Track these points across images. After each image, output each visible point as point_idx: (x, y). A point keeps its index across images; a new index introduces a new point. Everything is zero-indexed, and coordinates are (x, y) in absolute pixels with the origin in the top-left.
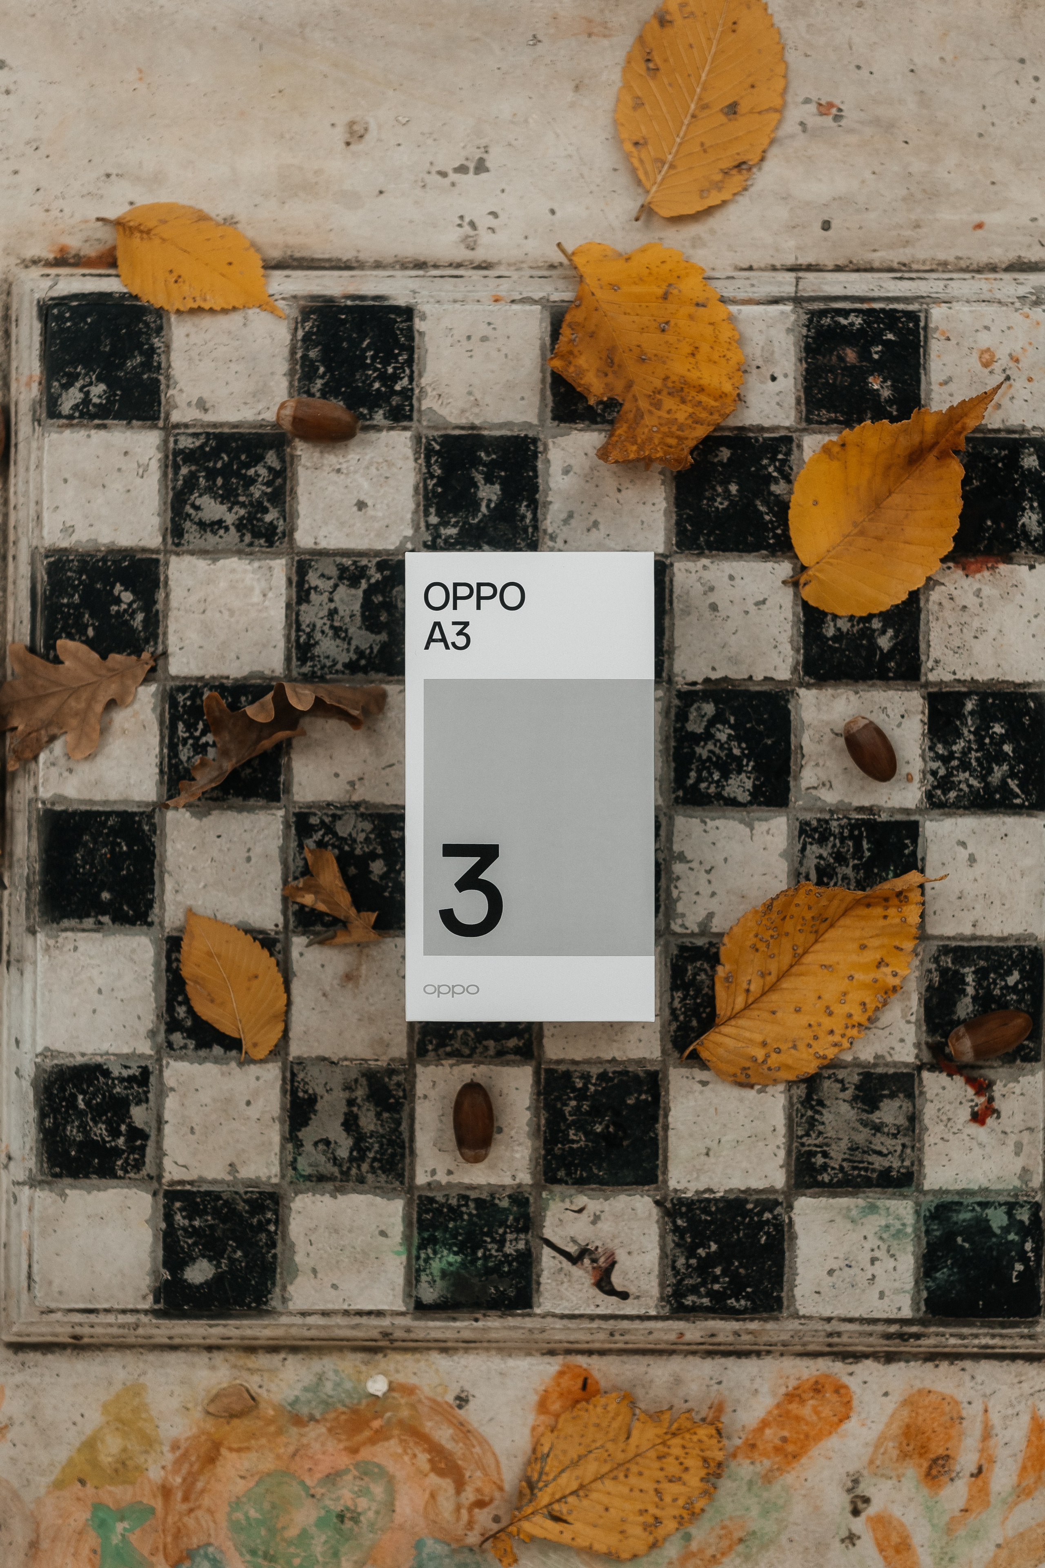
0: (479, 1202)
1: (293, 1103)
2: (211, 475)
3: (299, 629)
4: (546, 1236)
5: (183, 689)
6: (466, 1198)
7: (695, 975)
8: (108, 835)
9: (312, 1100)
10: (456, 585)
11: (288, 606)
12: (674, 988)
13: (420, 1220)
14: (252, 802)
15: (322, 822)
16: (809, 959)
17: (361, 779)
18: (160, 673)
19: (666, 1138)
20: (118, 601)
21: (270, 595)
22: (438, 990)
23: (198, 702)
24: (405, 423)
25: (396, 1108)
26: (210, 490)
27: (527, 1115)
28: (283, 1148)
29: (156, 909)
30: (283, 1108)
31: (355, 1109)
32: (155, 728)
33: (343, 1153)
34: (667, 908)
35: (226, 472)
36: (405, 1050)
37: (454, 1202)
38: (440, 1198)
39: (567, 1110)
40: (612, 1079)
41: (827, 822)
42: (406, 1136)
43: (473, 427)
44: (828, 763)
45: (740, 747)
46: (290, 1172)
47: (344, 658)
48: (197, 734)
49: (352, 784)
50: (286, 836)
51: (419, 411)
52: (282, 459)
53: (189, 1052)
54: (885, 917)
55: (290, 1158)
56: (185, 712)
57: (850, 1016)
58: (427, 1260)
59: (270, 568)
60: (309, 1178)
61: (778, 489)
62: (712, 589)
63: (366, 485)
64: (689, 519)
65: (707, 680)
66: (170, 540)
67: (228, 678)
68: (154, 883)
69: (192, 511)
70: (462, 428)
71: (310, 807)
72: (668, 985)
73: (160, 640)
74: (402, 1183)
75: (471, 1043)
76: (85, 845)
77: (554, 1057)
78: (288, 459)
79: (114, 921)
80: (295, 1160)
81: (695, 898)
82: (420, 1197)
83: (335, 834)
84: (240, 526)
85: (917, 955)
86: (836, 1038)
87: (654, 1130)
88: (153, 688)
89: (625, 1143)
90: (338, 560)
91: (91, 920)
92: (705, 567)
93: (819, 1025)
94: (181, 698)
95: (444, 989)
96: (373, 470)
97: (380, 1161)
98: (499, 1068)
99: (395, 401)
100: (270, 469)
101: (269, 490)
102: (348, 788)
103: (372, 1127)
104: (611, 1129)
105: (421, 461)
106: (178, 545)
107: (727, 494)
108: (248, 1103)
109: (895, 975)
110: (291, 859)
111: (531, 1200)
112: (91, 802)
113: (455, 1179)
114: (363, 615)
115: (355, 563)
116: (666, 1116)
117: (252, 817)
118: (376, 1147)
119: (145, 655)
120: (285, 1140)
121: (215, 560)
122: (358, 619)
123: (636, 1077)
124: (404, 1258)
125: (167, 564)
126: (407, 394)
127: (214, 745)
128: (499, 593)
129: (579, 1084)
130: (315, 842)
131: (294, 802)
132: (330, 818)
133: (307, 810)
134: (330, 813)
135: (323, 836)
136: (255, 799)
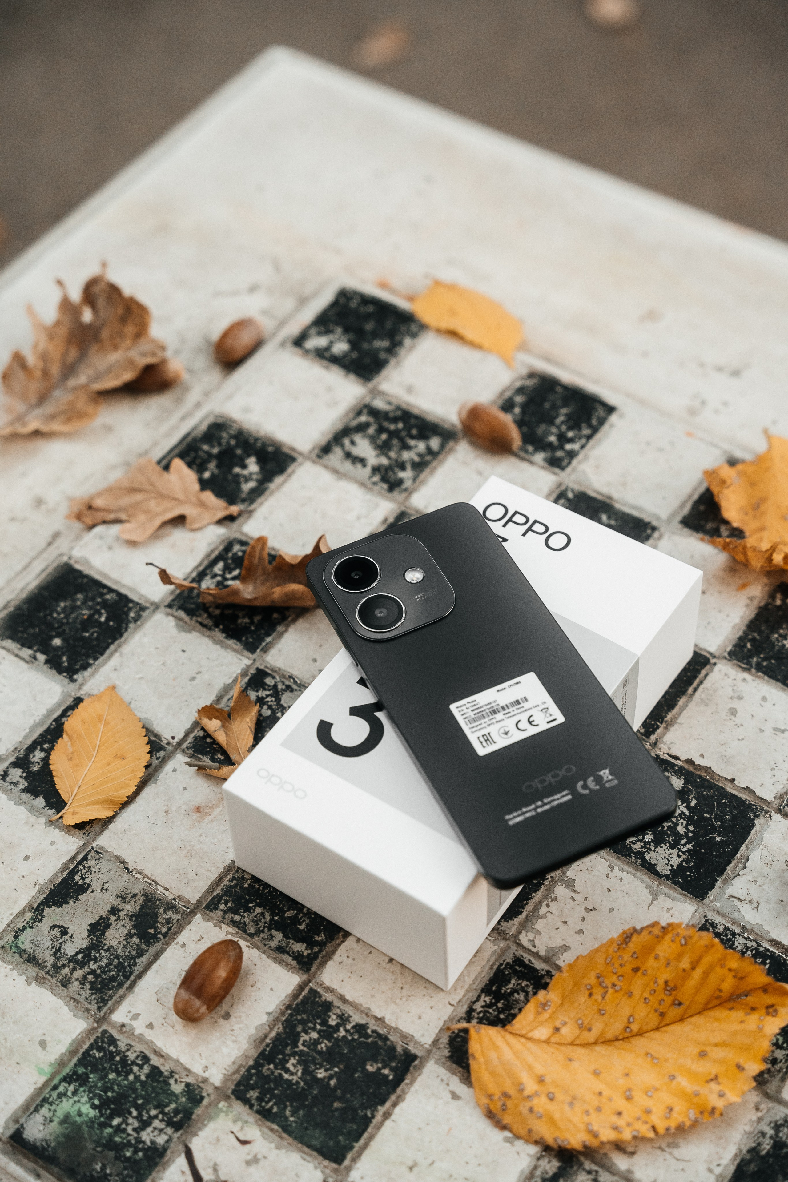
0: (155, 1072)
1: (64, 880)
2: (381, 430)
4: (192, 1146)
5: (243, 543)
6: (146, 1059)
7: (514, 991)
8: (98, 603)
9: (83, 889)
12: (486, 990)
13: (86, 1053)
14: (231, 642)
15: (275, 686)
16: (640, 1042)
18: (235, 524)
19: (379, 1126)
20: (244, 467)
21: (363, 520)
22: (270, 778)
24: (557, 470)
25: (149, 939)
26: (373, 439)
27: (264, 1019)
28: (22, 913)
29: (87, 673)
30: (51, 881)
31: (113, 918)
32: (200, 556)
33: (70, 949)
34: (527, 918)
35: (394, 434)
36: (198, 896)
37: (131, 1056)
38: (122, 1045)
39: (304, 1037)
40: (367, 1036)
41: (734, 934)
42: (137, 969)
43: (610, 498)
44: (766, 887)
45: (686, 827)
46: (10, 938)
48: (228, 576)
50: (237, 680)
51: (574, 469)
52: (442, 446)
53: (16, 790)
54: (742, 1022)
55: (20, 925)
56: (232, 558)
57: (648, 1112)
58: (60, 1096)
59: (378, 505)
60: (21, 952)
62: (740, 698)
64: (753, 641)
65: (690, 762)
66: (316, 452)
68: (102, 654)
69: (348, 443)
70: (601, 494)
71: (275, 671)
72: (482, 985)
73: (254, 506)
74: (99, 1009)
75: (261, 925)
76: (74, 600)
77: (328, 983)
78: (447, 449)
79: (47, 662)
80: (24, 929)
81: (560, 924)
82: (105, 1032)
83: (278, 700)
85: (757, 1109)
86: (621, 1122)
87: (374, 1111)
88: (221, 530)
89: (336, 1105)
91: (30, 652)
92: (744, 680)
93: (610, 1100)
94: (237, 548)
97: (97, 976)
98: (270, 961)
99: (559, 454)
100: (429, 448)
101: (417, 459)
103: (114, 943)
104: (332, 1083)
106: (319, 457)
108: (26, 858)
109: (721, 1095)
110: (227, 697)
111: (205, 1102)
112: (106, 576)
113: (149, 1035)
116: (395, 1104)
117: (222, 652)
118: (105, 961)
119: (235, 507)
120: (30, 907)
121: (339, 479)
123: (393, 1048)
124: (42, 1080)
125: (301, 464)
126: (572, 455)
128: (548, 534)
129: (333, 1021)
130: (258, 696)
131: (264, 661)
132: (284, 687)
133: (270, 672)
134: (287, 683)
135: (267, 696)
136: (235, 641)
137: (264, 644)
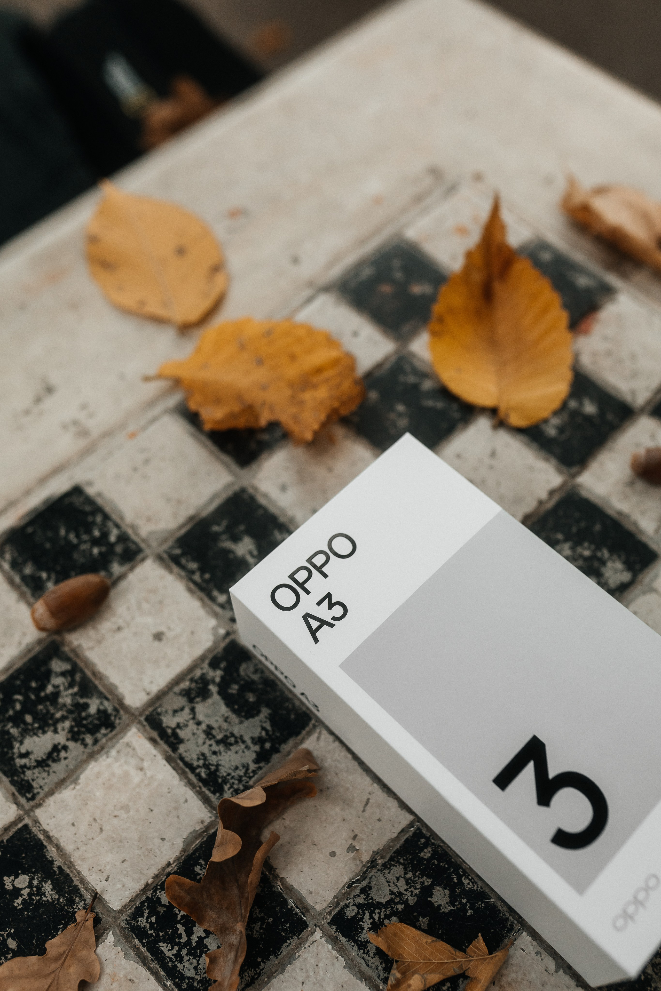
2: (18, 720)
3: (193, 769)
5: (138, 912)
10: (292, 577)
11: (169, 759)
14: (285, 950)
15: (359, 906)
17: (355, 837)
18: (105, 918)
20: (17, 892)
21: (146, 764)
22: (627, 916)
23: (161, 910)
24: (140, 556)
26: (27, 731)
32: (144, 972)
35: (29, 707)
43: (191, 518)
44: (649, 505)
47: (249, 757)
48: (184, 939)
49: (352, 848)
50: (342, 951)
51: (144, 541)
52: (66, 658)
56: (157, 930)
59: (128, 745)
61: (427, 385)
63: (149, 620)
66: (23, 800)
67: (169, 864)
69: (23, 761)
70: (185, 525)
71: (338, 904)
73: (82, 890)
78: (71, 655)
83: (379, 905)
84: (74, 736)
88: (110, 938)
90: (177, 689)
94: (142, 922)
95: (631, 909)
96: (145, 606)
99: (119, 549)
100: (63, 674)
101: (76, 689)
102: (351, 855)
105: (176, 569)
106: (33, 798)
107: (400, 415)
110: (364, 968)
114: (234, 711)
115: (192, 680)
117: (297, 963)
119: (80, 915)
121: (75, 781)
122: (234, 718)
125: (36, 822)
126: (123, 538)
127: (208, 933)
128: (330, 553)
130: (370, 929)
131: (320, 914)
132: (363, 896)
133: (337, 910)
134: (358, 891)
135: (371, 917)
136: (285, 944)
137: (297, 910)
